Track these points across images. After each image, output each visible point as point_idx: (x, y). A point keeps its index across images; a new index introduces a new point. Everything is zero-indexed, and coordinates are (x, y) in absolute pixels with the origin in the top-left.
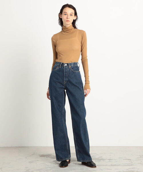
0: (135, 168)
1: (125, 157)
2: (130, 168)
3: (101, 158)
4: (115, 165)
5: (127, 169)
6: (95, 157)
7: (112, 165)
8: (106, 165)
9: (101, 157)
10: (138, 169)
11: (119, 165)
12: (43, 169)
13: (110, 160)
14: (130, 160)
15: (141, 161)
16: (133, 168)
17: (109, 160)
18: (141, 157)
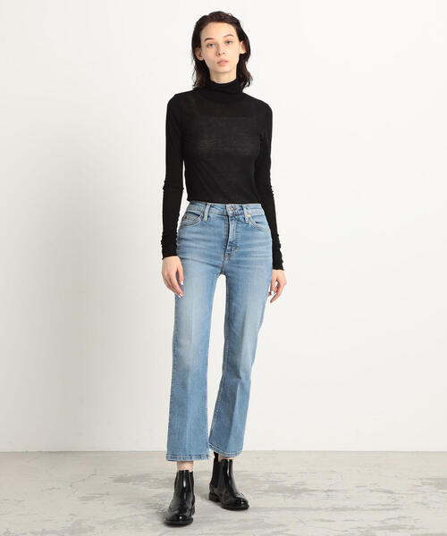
0: (404, 517)
1: (375, 484)
2: (390, 519)
3: (302, 487)
4: (344, 509)
5: (382, 522)
6: (285, 483)
7: (334, 509)
8: (319, 509)
9: (303, 484)
10: (415, 521)
11: (357, 509)
12: (125, 520)
13: (329, 493)
14: (391, 492)
15: (425, 498)
16: (399, 518)
17: (326, 491)
18: (424, 484)
